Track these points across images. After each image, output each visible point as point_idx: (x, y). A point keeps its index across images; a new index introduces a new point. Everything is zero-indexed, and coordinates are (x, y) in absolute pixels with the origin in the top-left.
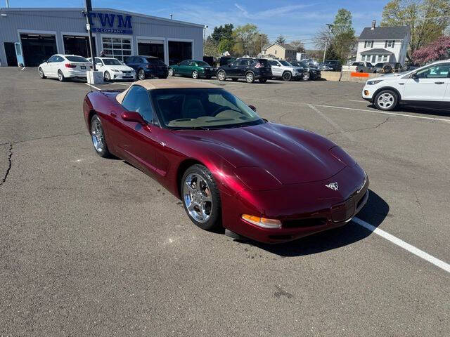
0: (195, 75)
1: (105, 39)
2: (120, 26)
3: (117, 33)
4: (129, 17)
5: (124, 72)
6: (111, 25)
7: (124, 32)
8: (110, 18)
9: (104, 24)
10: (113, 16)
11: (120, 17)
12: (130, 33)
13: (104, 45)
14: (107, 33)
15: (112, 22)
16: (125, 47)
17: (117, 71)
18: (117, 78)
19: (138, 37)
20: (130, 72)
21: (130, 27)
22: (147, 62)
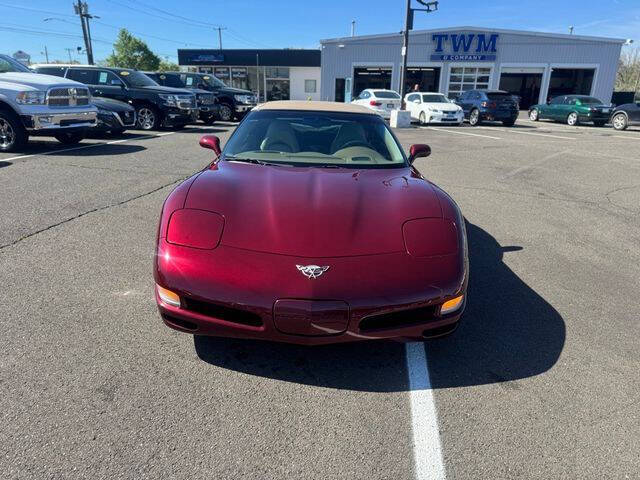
0: (572, 119)
1: (453, 70)
2: (479, 50)
3: (473, 60)
4: (494, 37)
5: (445, 112)
6: (466, 49)
7: (483, 58)
8: (467, 39)
9: (456, 49)
10: (471, 36)
11: (482, 37)
12: (493, 58)
13: (452, 77)
14: (460, 60)
15: (469, 45)
16: (481, 79)
17: (436, 111)
18: (433, 121)
19: (502, 65)
20: (454, 112)
21: (494, 50)
22: (486, 98)
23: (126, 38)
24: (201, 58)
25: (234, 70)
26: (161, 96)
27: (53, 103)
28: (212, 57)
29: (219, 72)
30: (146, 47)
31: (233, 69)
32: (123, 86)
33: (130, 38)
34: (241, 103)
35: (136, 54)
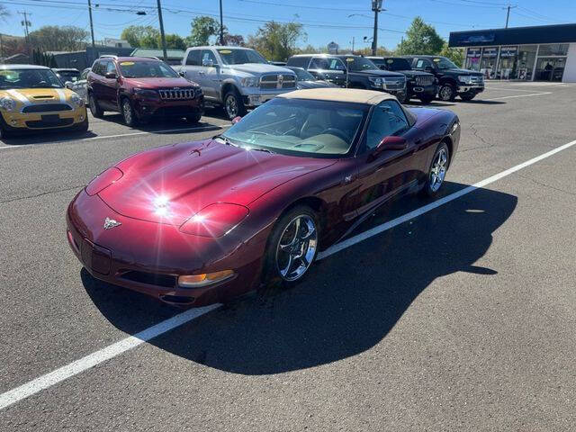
23: (418, 23)
24: (472, 39)
25: (504, 49)
26: (370, 79)
27: (263, 87)
28: (483, 37)
29: (488, 52)
30: (434, 31)
31: (502, 48)
32: (345, 71)
33: (421, 25)
34: (463, 84)
35: (425, 38)
